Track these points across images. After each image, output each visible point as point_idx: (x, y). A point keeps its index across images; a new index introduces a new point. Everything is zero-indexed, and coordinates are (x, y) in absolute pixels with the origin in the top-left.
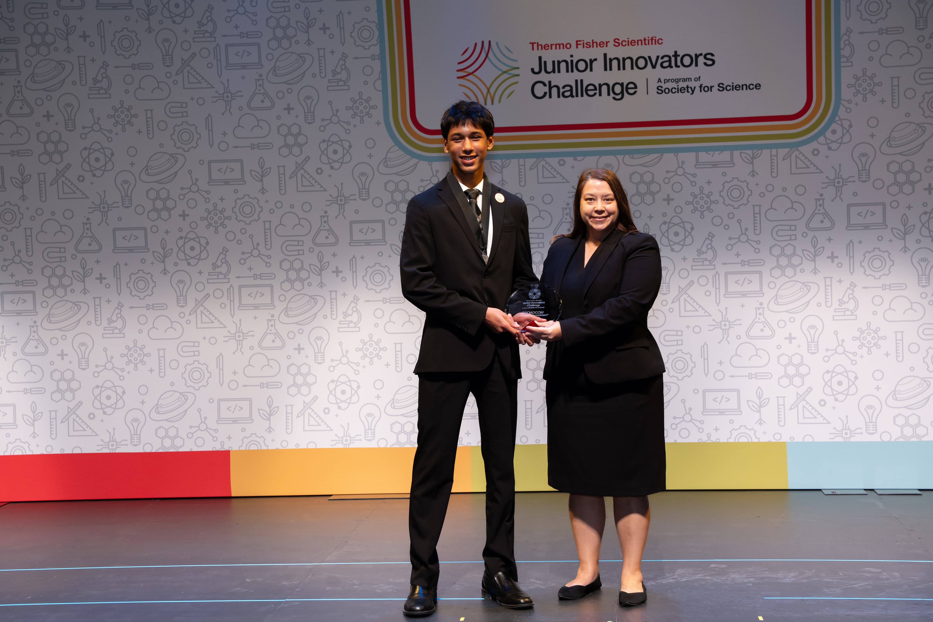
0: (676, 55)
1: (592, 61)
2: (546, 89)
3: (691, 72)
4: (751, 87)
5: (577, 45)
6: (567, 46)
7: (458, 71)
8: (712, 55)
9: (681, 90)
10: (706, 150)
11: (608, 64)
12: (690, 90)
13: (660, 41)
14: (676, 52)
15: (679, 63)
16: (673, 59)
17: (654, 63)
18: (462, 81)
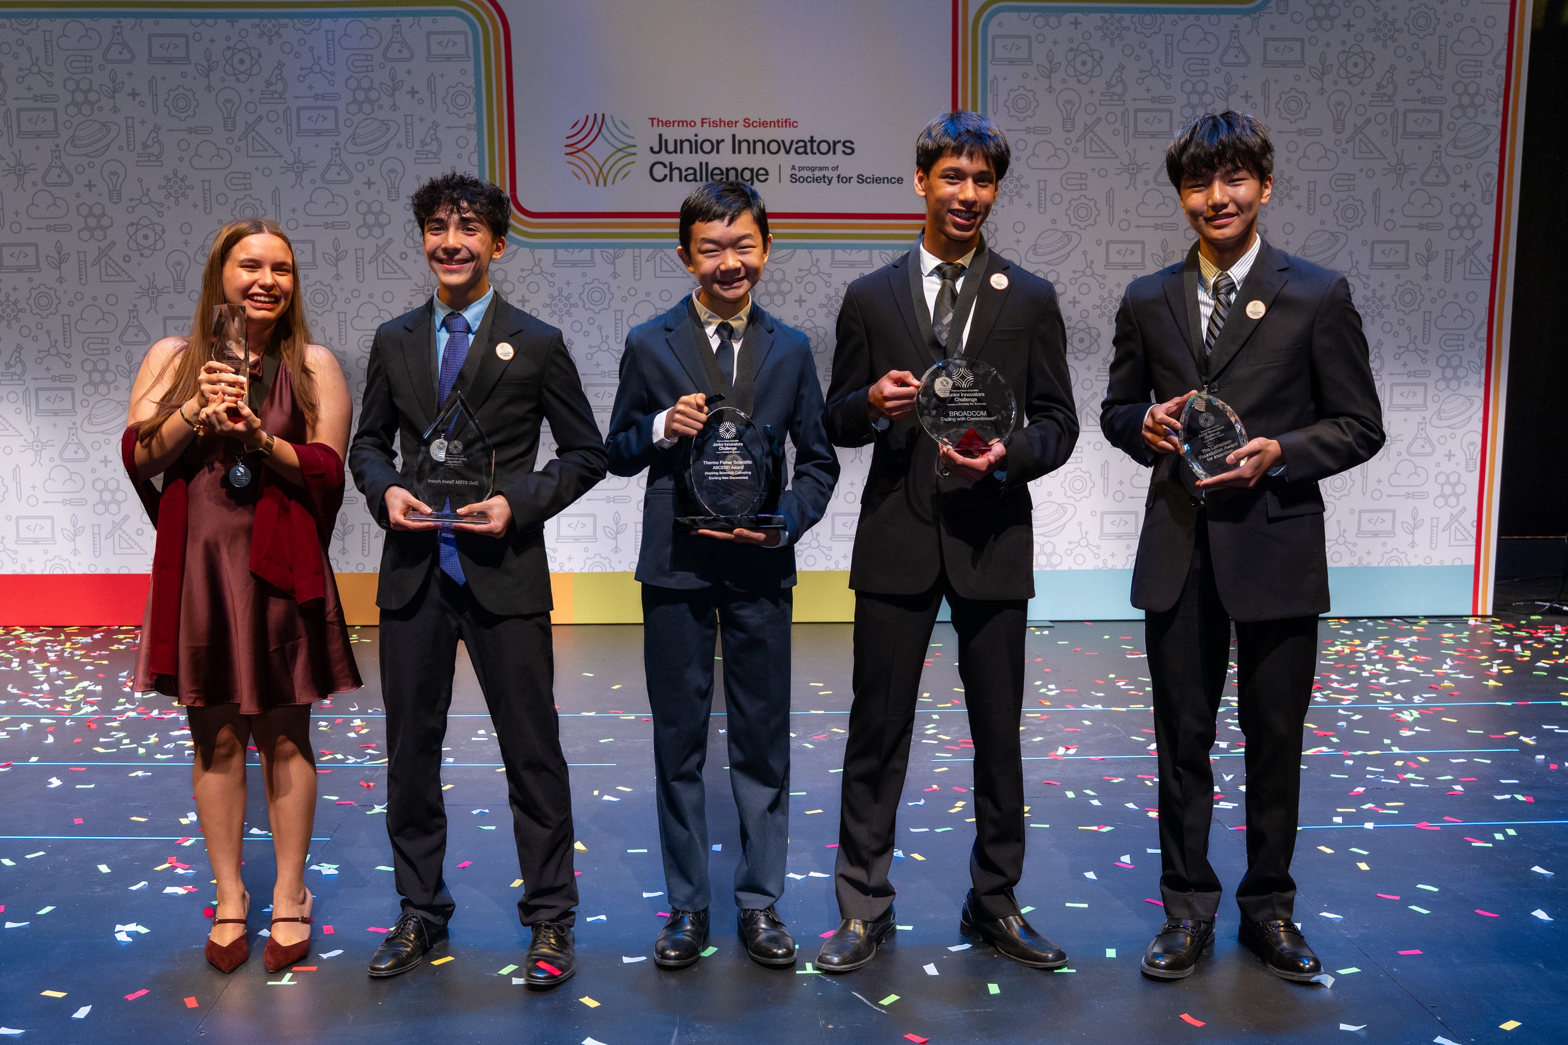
0: (812, 141)
1: (718, 143)
2: (667, 171)
3: (829, 160)
4: (893, 180)
5: (703, 123)
6: (691, 124)
7: (566, 146)
8: (852, 143)
9: (817, 180)
10: (844, 247)
11: (736, 145)
12: (826, 180)
13: (795, 124)
14: (812, 137)
15: (815, 150)
16: (809, 144)
17: (788, 148)
18: (570, 158)
